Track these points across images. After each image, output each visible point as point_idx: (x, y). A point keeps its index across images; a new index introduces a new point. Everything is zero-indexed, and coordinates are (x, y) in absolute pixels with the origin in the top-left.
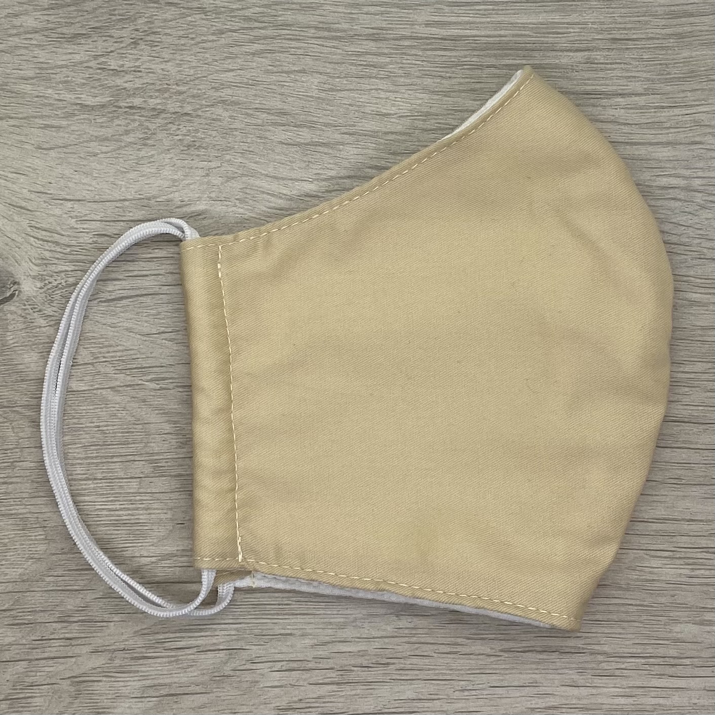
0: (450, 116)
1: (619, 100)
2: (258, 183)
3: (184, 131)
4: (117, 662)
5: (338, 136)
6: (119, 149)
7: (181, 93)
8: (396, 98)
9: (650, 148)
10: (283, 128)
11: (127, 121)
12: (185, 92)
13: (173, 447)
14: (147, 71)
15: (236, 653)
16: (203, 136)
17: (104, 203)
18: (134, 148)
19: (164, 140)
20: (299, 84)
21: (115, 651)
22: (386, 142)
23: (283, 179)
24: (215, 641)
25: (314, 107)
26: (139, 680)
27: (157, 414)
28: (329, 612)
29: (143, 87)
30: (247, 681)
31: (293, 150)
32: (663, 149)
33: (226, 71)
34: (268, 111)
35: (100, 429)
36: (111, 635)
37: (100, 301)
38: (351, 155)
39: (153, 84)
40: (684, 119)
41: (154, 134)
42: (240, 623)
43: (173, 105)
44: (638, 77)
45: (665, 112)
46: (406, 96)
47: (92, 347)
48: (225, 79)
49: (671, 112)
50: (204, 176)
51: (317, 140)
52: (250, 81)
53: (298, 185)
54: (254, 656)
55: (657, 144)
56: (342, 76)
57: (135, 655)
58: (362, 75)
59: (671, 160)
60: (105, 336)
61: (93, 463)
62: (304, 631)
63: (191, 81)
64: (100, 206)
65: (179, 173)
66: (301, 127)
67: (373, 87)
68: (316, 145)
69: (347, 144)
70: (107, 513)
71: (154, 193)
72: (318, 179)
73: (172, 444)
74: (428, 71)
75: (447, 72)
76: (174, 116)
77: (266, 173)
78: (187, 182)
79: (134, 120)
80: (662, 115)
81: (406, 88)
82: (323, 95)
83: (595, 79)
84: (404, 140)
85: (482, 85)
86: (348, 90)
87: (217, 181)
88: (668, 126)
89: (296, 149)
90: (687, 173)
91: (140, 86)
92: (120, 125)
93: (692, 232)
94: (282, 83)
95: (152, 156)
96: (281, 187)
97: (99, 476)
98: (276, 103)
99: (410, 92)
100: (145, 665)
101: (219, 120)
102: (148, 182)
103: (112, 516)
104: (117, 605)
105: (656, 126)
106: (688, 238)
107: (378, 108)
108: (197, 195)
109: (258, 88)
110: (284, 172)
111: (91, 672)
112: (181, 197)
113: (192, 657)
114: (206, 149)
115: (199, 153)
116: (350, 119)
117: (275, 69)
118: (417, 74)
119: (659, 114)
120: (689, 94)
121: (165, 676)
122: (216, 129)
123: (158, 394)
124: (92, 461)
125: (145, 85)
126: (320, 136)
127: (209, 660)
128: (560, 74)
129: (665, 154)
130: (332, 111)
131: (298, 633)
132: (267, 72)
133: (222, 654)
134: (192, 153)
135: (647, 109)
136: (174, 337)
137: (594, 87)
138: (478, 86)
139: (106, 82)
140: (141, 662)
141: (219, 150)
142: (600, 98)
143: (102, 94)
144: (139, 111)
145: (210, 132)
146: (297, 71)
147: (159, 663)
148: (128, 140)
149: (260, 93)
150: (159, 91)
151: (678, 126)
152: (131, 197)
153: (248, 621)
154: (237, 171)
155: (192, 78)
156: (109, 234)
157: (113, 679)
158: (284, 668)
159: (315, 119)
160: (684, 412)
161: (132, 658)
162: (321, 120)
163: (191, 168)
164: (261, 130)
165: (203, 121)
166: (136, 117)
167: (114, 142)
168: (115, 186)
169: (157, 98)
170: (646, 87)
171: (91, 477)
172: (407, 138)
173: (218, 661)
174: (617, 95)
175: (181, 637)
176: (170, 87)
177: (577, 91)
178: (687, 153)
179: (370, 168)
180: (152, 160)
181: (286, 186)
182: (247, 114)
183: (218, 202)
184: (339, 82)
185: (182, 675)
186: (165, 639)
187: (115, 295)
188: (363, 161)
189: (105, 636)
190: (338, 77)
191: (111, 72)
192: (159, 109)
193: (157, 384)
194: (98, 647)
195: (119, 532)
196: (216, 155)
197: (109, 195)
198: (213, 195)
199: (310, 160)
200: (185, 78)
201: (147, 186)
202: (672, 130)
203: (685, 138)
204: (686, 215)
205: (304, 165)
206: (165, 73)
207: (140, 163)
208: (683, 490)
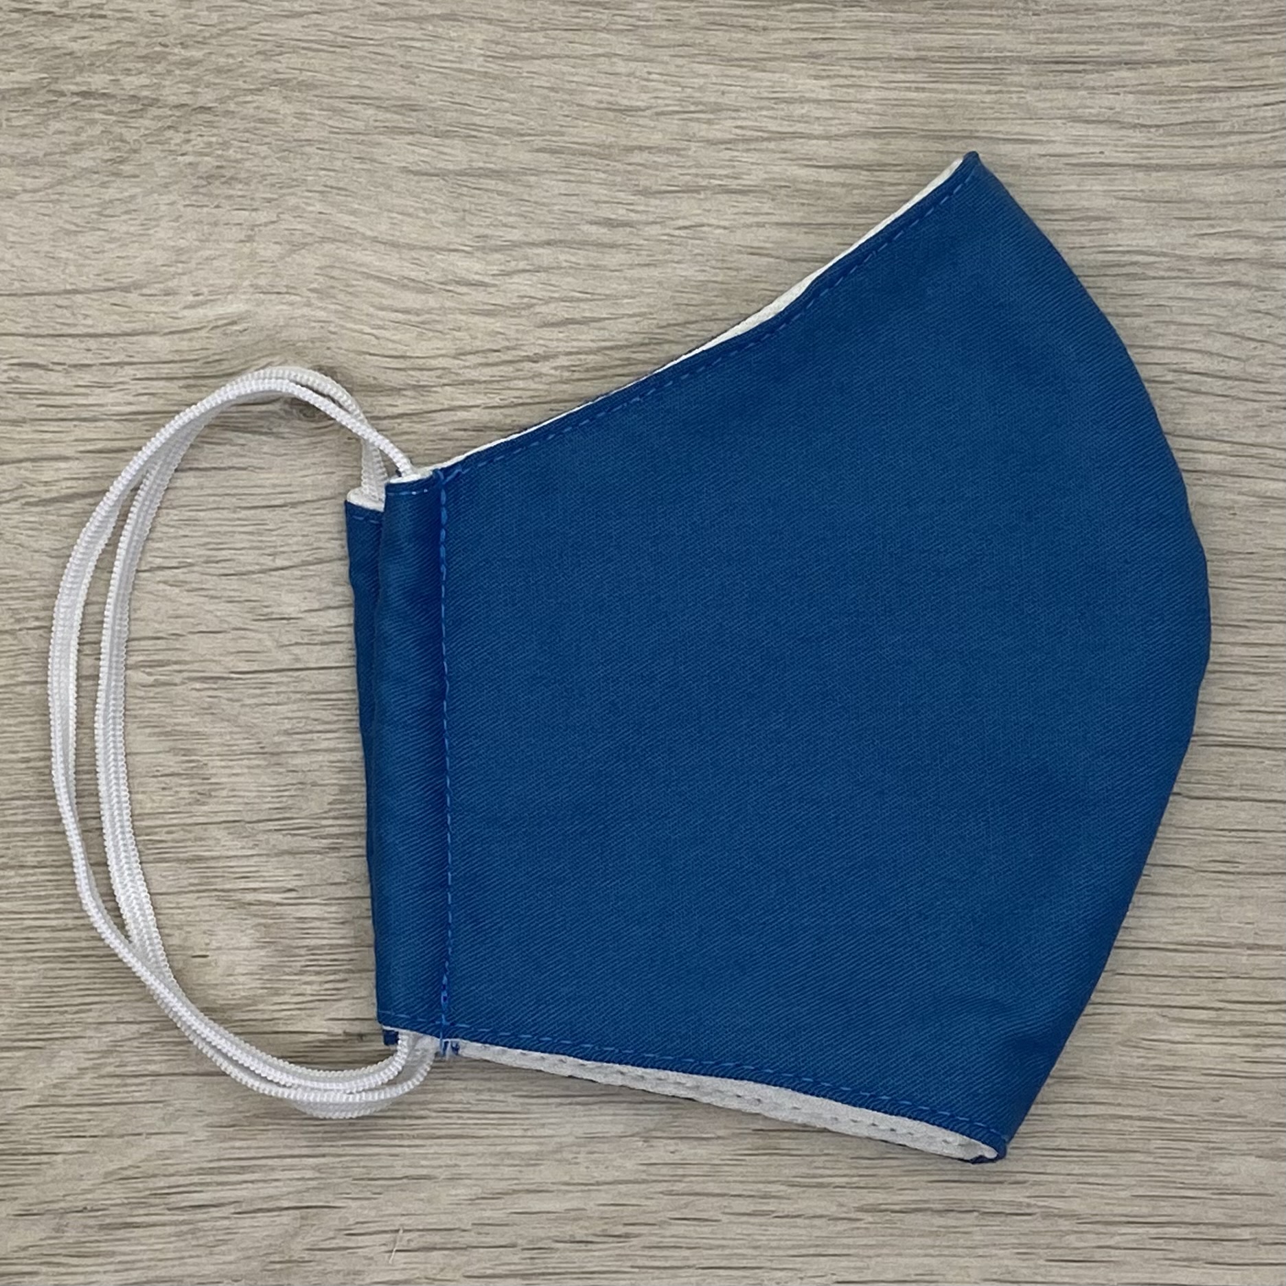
0: (764, 113)
1: (1124, 74)
2: (359, 256)
3: (199, 143)
4: (71, 1235)
5: (525, 157)
6: (60, 183)
7: (190, 63)
8: (649, 73)
9: (1187, 178)
10: (409, 138)
11: (77, 124)
12: (201, 61)
13: (183, 802)
14: (118, 15)
15: (315, 1215)
16: (239, 156)
17: (29, 298)
18: (91, 181)
19: (157, 164)
20: (443, 45)
21: (67, 1212)
22: (630, 168)
23: (411, 247)
24: (272, 1191)
25: (475, 93)
26: (116, 1271)
27: (150, 735)
28: (507, 1133)
29: (109, 51)
30: (338, 1272)
31: (431, 185)
32: (1213, 179)
33: (287, 17)
34: (377, 103)
35: (31, 764)
36: (58, 1182)
37: (28, 504)
38: (554, 196)
39: (132, 44)
40: (1261, 114)
41: (135, 151)
42: (324, 1156)
43: (175, 89)
44: (1166, 25)
45: (1220, 99)
46: (672, 69)
47: (12, 598)
48: (286, 34)
49: (1233, 100)
50: (242, 241)
51: (481, 164)
52: (340, 39)
53: (442, 261)
54: (351, 1221)
55: (1203, 167)
56: (535, 27)
57: (108, 1221)
58: (577, 24)
59: (1229, 202)
60: (38, 576)
61: (17, 835)
62: (454, 1171)
63: (212, 37)
64: (21, 302)
65: (189, 235)
66: (448, 137)
67: (600, 51)
68: (480, 176)
69: (547, 172)
70: (48, 935)
71: (137, 277)
72: (484, 248)
73: (181, 795)
74: (720, 14)
75: (759, 18)
76: (178, 114)
77: (376, 234)
78: (207, 253)
79: (92, 122)
80: (1217, 104)
81: (672, 51)
82: (494, 68)
83: (1072, 30)
84: (666, 165)
85: (833, 45)
86: (547, 57)
87: (268, 251)
88: (1227, 129)
89: (437, 185)
90: (1264, 229)
91: (104, 48)
92: (62, 132)
93: (1273, 353)
94: (407, 43)
95: (133, 197)
96: (406, 264)
97: (31, 860)
98: (393, 86)
99: (680, 61)
100: (128, 1239)
101: (274, 122)
102: (124, 254)
103: (59, 940)
104: (68, 1121)
105: (1200, 131)
106: (1263, 365)
107: (611, 95)
108: (228, 283)
109: (355, 53)
110: (410, 231)
111: (16, 1255)
112: (194, 285)
113: (226, 1223)
114: (246, 184)
115: (231, 192)
116: (553, 118)
117: (392, 13)
118: (695, 21)
119: (1208, 105)
120: (1272, 61)
121: (170, 1263)
122: (267, 140)
123: (151, 695)
124: (17, 830)
125: (114, 47)
126: (487, 155)
127: (261, 1230)
128: (999, 21)
129: (1218, 189)
130: (513, 102)
131: (443, 1174)
132: (376, 18)
133: (286, 1218)
134: (216, 192)
135: (1183, 94)
136: (182, 577)
137: (1070, 48)
138: (824, 47)
139: (32, 40)
140: (121, 1233)
141: (273, 185)
142: (1085, 71)
143: (23, 66)
144: (102, 102)
145: (254, 148)
146: (438, 16)
147: (158, 1237)
148: (79, 164)
149: (361, 64)
150: (144, 58)
151: (1248, 129)
152: (88, 286)
153: (340, 1151)
154: (311, 230)
155: (215, 31)
156: (41, 362)
157: (62, 1270)
158: (413, 1245)
159: (477, 120)
160: (1245, 727)
161: (102, 1227)
162: (490, 122)
163: (216, 224)
164: (362, 143)
165: (240, 125)
166: (97, 116)
167: (52, 169)
168: (53, 262)
169: (141, 73)
170: (1181, 45)
171: (13, 863)
172: (673, 158)
173: (277, 1231)
174: (1120, 63)
175: (202, 1184)
176: (167, 50)
177: (1035, 56)
178: (1265, 186)
179: (592, 223)
180: (132, 207)
181: (416, 262)
182: (334, 110)
183: (274, 297)
184: (529, 39)
185: (204, 1260)
186: (169, 1187)
187: (58, 491)
188: (579, 210)
189: (45, 1183)
190: (527, 30)
191: (42, 18)
192: (146, 97)
193: (149, 674)
194: (30, 1205)
195: (74, 973)
196: (269, 195)
197: (41, 280)
198: (262, 282)
199: (467, 207)
200: (201, 31)
201: (121, 262)
202: (1234, 139)
203: (1260, 153)
204: (1259, 318)
205: (452, 217)
206: (159, 20)
207: (107, 212)
208: (1241, 885)
